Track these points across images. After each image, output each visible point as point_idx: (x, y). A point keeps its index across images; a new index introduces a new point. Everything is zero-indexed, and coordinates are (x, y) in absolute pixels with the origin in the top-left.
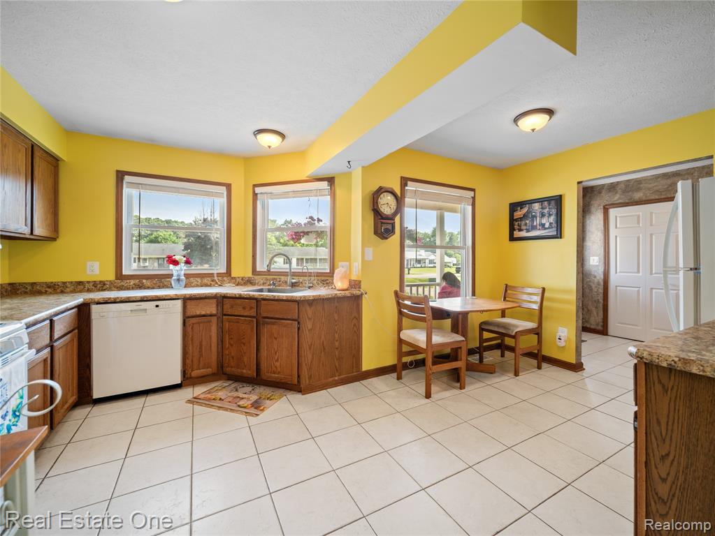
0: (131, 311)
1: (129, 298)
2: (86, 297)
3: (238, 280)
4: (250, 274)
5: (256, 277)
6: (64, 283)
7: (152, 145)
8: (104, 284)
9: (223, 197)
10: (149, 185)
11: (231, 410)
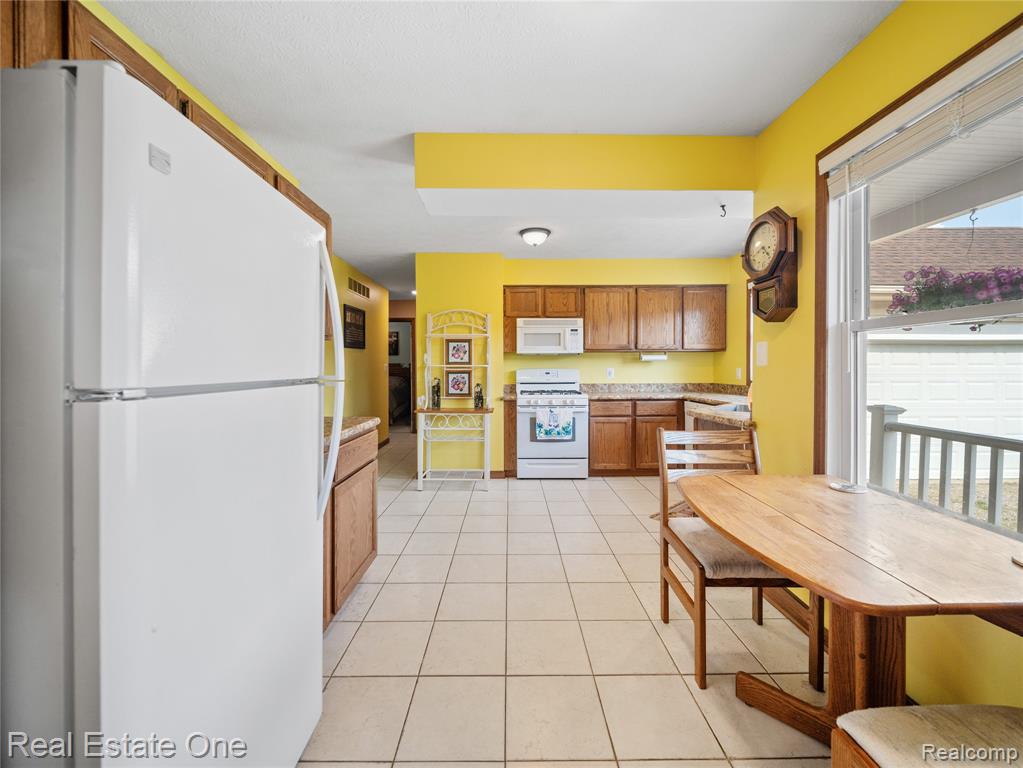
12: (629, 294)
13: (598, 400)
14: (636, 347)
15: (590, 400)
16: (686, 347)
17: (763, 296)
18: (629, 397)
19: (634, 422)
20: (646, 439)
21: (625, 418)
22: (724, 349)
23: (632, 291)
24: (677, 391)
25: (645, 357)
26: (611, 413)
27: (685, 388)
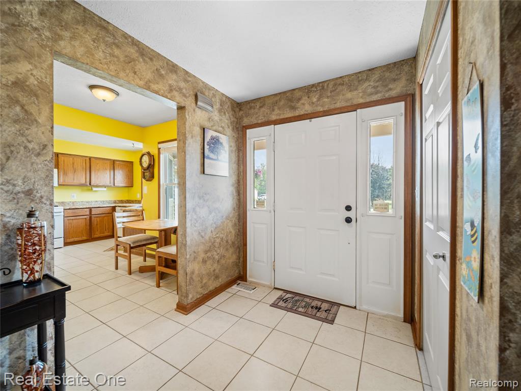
12: (86, 160)
13: (69, 209)
14: (90, 184)
15: (64, 209)
16: (115, 185)
17: (145, 174)
18: (88, 207)
19: (91, 218)
20: (97, 225)
21: (85, 217)
22: (132, 187)
23: (88, 159)
24: (111, 203)
25: (94, 189)
26: (77, 215)
27: (115, 202)
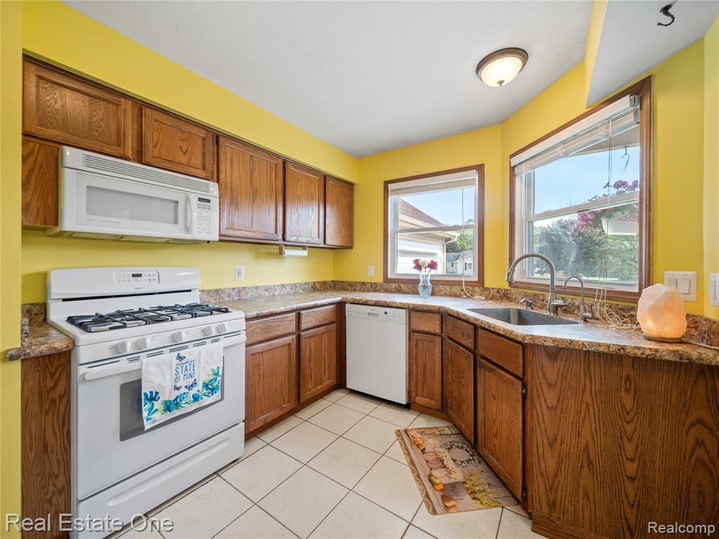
0: (369, 314)
1: (367, 301)
2: (344, 296)
3: (492, 292)
4: (506, 286)
5: (514, 290)
6: (356, 283)
7: (406, 147)
8: (377, 286)
9: (475, 184)
10: (405, 188)
11: (418, 476)
12: (276, 166)
14: (284, 238)
15: (247, 319)
16: (328, 242)
19: (299, 340)
21: (288, 338)
22: (350, 247)
23: (280, 163)
25: (287, 252)
26: (272, 335)
